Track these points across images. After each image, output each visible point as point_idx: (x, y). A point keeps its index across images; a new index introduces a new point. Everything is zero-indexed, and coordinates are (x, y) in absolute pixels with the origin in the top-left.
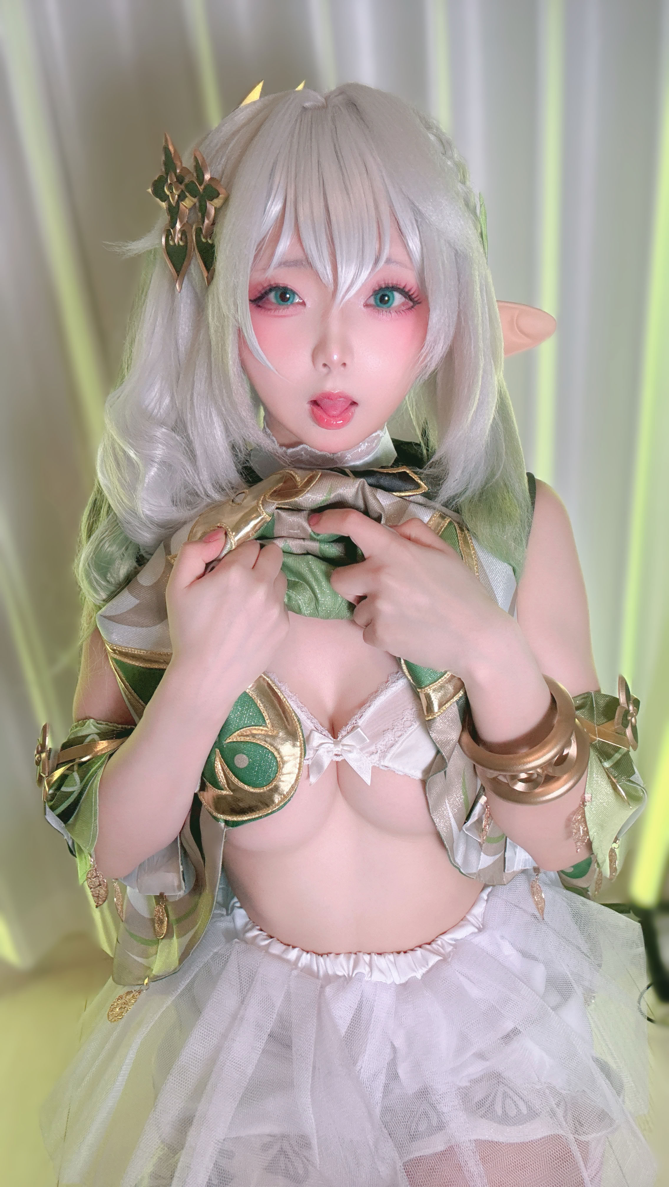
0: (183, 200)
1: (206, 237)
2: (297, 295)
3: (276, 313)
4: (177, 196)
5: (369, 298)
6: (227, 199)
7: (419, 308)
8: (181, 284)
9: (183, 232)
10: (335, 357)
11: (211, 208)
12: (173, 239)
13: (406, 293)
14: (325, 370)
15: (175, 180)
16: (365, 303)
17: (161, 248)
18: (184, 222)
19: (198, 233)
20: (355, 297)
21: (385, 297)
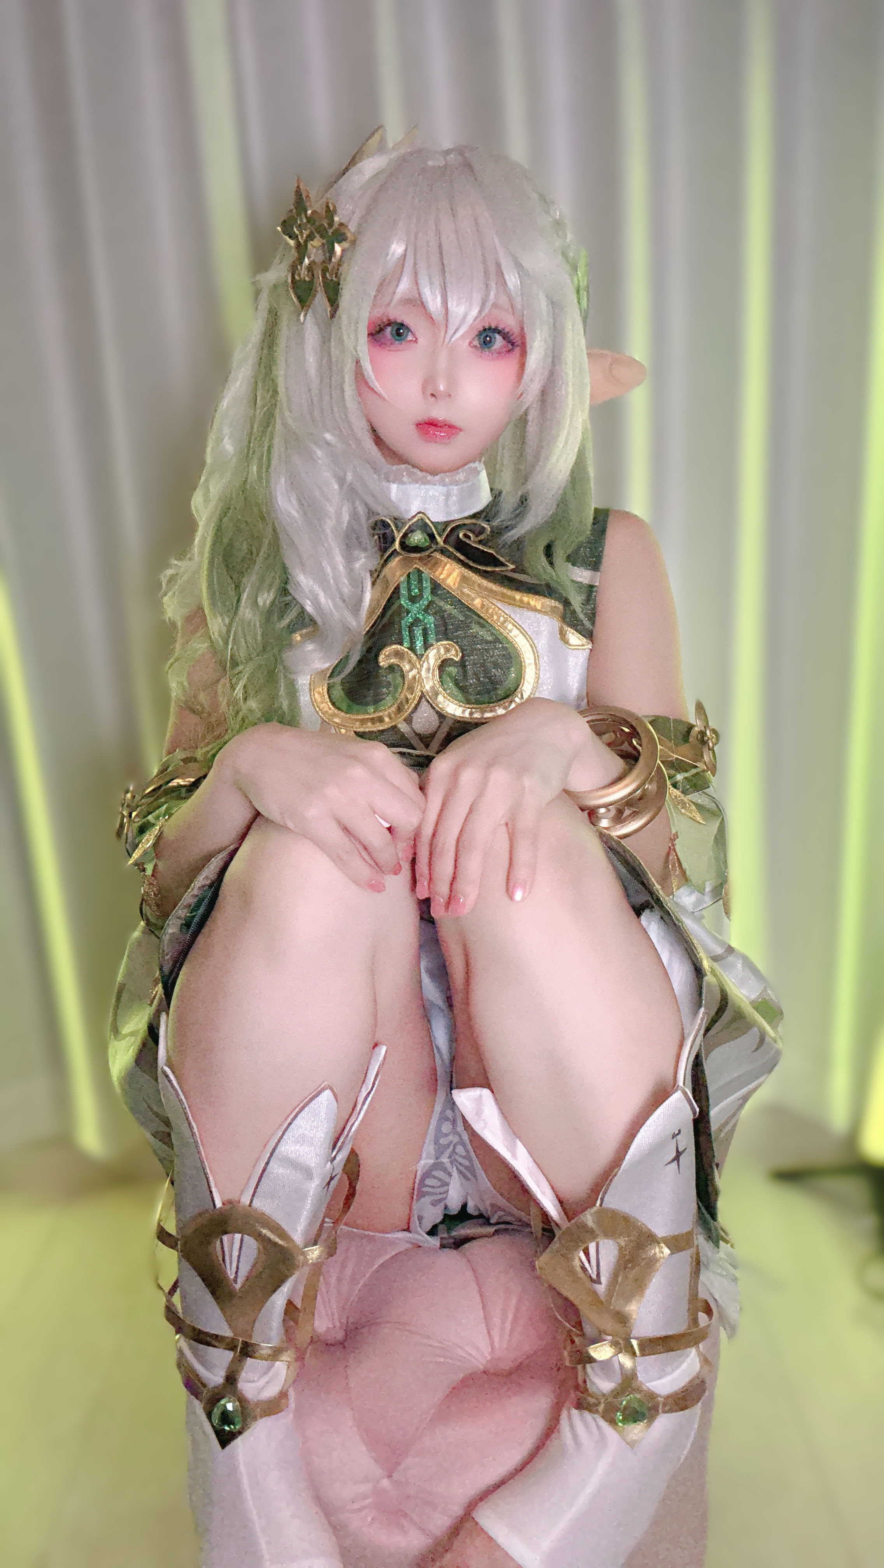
0: (312, 240)
1: (331, 275)
2: (411, 332)
3: (392, 348)
4: (305, 235)
5: (474, 339)
6: (354, 243)
7: (517, 350)
8: (305, 316)
9: (310, 269)
10: (442, 388)
11: (338, 249)
12: (299, 275)
13: (505, 336)
14: (433, 399)
15: (305, 221)
16: (470, 343)
17: (286, 282)
18: (311, 259)
19: (325, 271)
20: (462, 337)
21: (488, 339)
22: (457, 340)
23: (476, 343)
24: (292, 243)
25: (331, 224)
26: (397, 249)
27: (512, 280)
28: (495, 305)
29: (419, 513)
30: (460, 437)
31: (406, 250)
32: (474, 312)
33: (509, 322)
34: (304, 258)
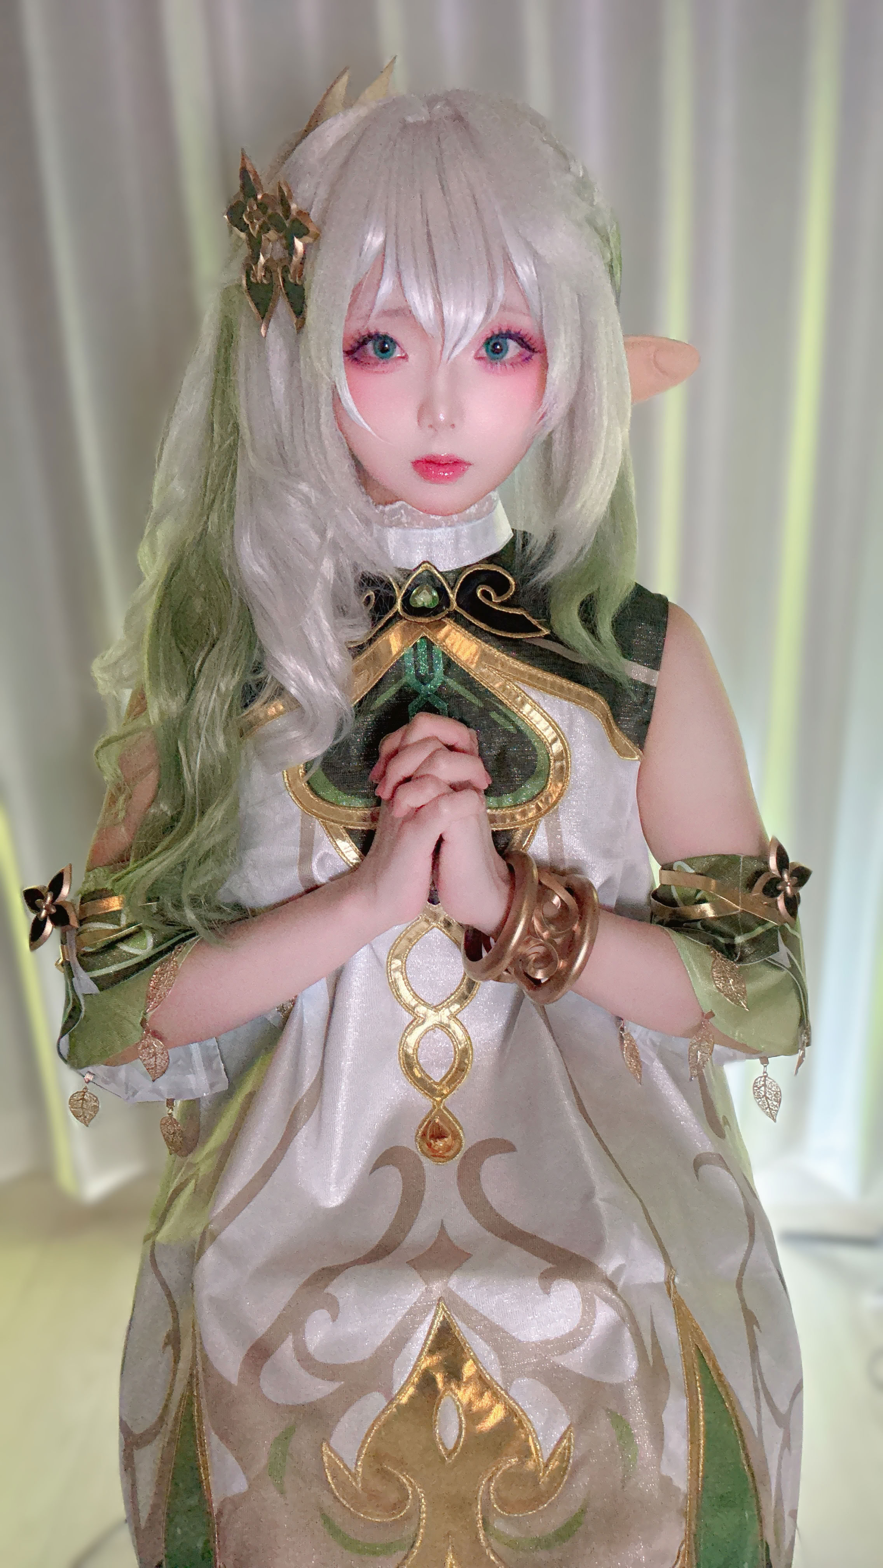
0: (266, 232)
1: (293, 278)
2: (399, 346)
3: (376, 368)
4: (257, 226)
5: (480, 349)
6: (317, 237)
7: (536, 357)
8: (267, 327)
9: (266, 268)
10: (442, 417)
11: (299, 244)
12: (255, 276)
13: (522, 340)
14: (432, 431)
15: (255, 208)
16: (477, 353)
17: (241, 286)
18: (269, 256)
19: (286, 270)
20: (466, 350)
21: (498, 347)
22: (457, 356)
23: (483, 353)
24: (243, 235)
25: (287, 210)
26: (374, 240)
27: (525, 271)
28: (504, 307)
29: (424, 562)
30: (471, 470)
31: (385, 242)
32: (479, 317)
33: (524, 323)
34: (259, 256)
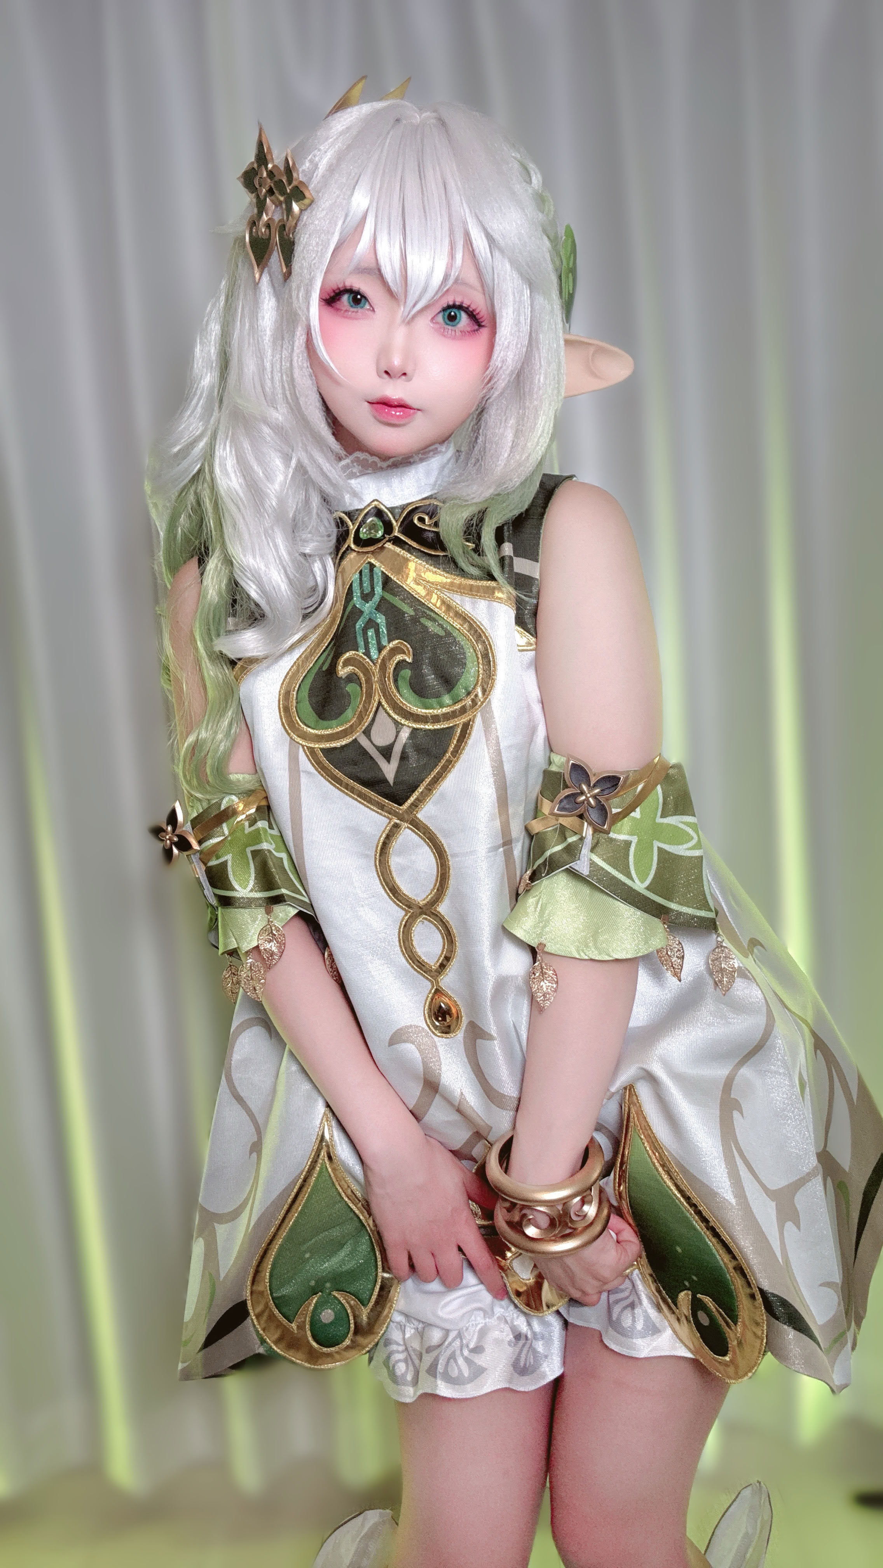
1: (288, 234)
2: (369, 301)
3: (348, 314)
4: (265, 190)
5: (436, 314)
6: (312, 202)
8: (261, 274)
9: (268, 226)
10: (397, 366)
12: (257, 231)
14: (387, 377)
15: (265, 175)
16: (433, 317)
18: (270, 216)
19: (282, 228)
20: (424, 310)
21: (452, 316)
22: (416, 314)
28: (461, 277)
29: (374, 502)
30: (417, 419)
32: (436, 282)
34: (262, 214)
